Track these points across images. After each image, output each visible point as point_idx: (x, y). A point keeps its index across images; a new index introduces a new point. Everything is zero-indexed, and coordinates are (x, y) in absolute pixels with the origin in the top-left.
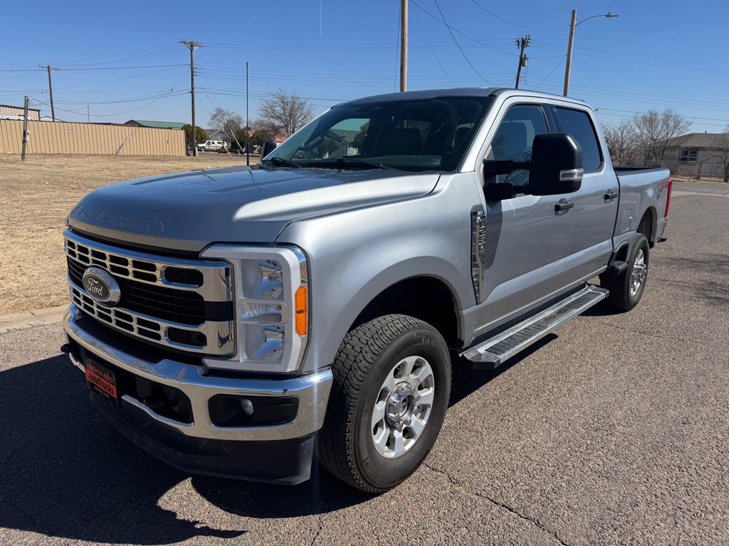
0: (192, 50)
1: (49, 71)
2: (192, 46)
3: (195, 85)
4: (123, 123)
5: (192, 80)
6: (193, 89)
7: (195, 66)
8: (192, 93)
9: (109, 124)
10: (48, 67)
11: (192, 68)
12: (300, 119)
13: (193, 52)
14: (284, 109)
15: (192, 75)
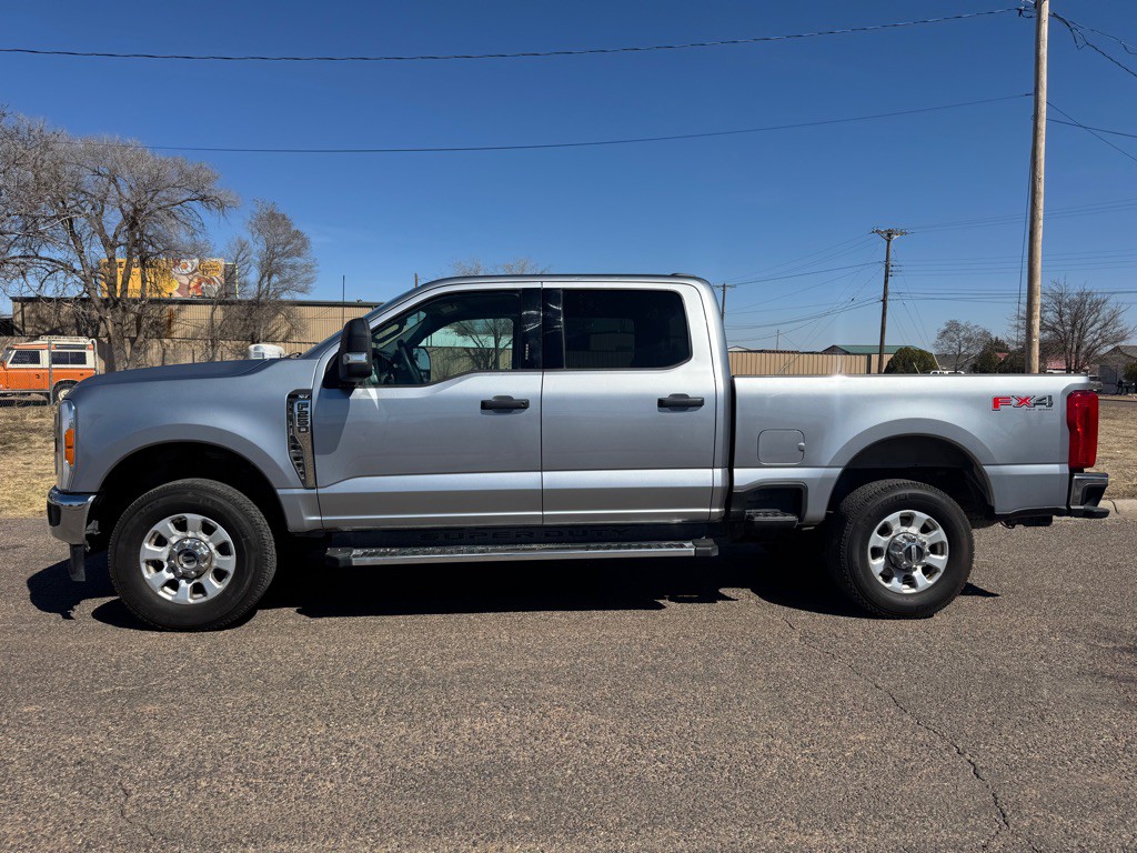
0: (889, 241)
1: (724, 291)
2: (889, 235)
3: (890, 290)
4: (820, 350)
5: (886, 282)
6: (885, 295)
7: (891, 263)
8: (884, 301)
9: (813, 353)
10: (724, 286)
11: (887, 266)
12: (1092, 329)
13: (891, 243)
14: (1061, 314)
15: (887, 276)
